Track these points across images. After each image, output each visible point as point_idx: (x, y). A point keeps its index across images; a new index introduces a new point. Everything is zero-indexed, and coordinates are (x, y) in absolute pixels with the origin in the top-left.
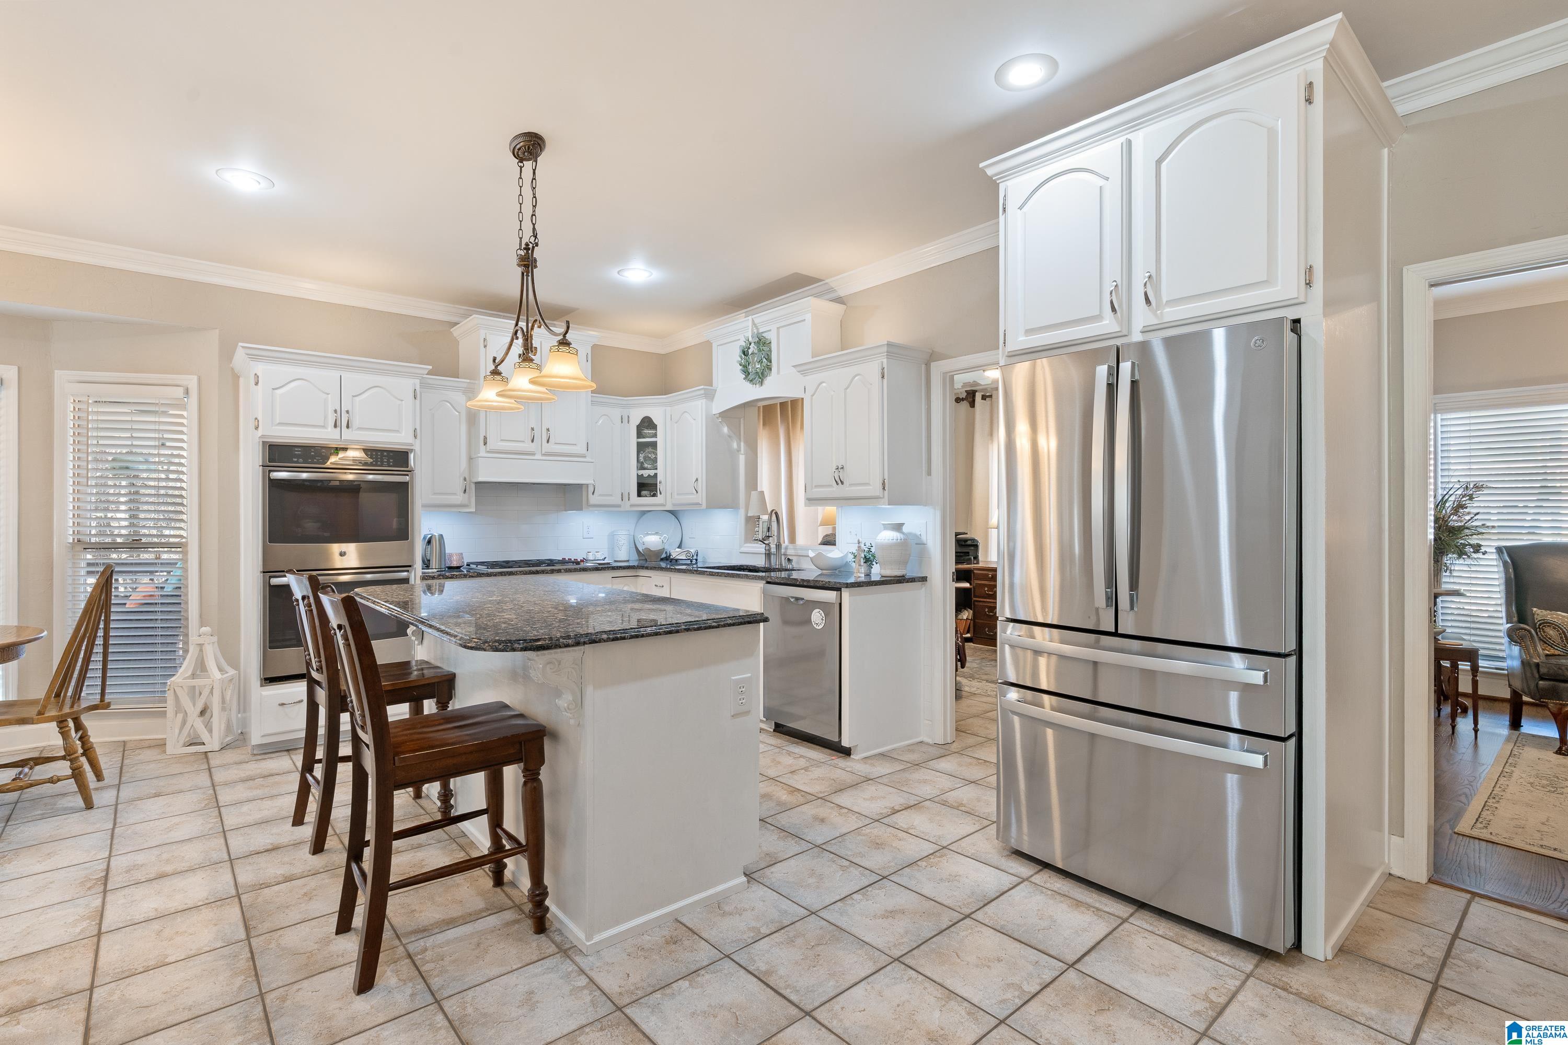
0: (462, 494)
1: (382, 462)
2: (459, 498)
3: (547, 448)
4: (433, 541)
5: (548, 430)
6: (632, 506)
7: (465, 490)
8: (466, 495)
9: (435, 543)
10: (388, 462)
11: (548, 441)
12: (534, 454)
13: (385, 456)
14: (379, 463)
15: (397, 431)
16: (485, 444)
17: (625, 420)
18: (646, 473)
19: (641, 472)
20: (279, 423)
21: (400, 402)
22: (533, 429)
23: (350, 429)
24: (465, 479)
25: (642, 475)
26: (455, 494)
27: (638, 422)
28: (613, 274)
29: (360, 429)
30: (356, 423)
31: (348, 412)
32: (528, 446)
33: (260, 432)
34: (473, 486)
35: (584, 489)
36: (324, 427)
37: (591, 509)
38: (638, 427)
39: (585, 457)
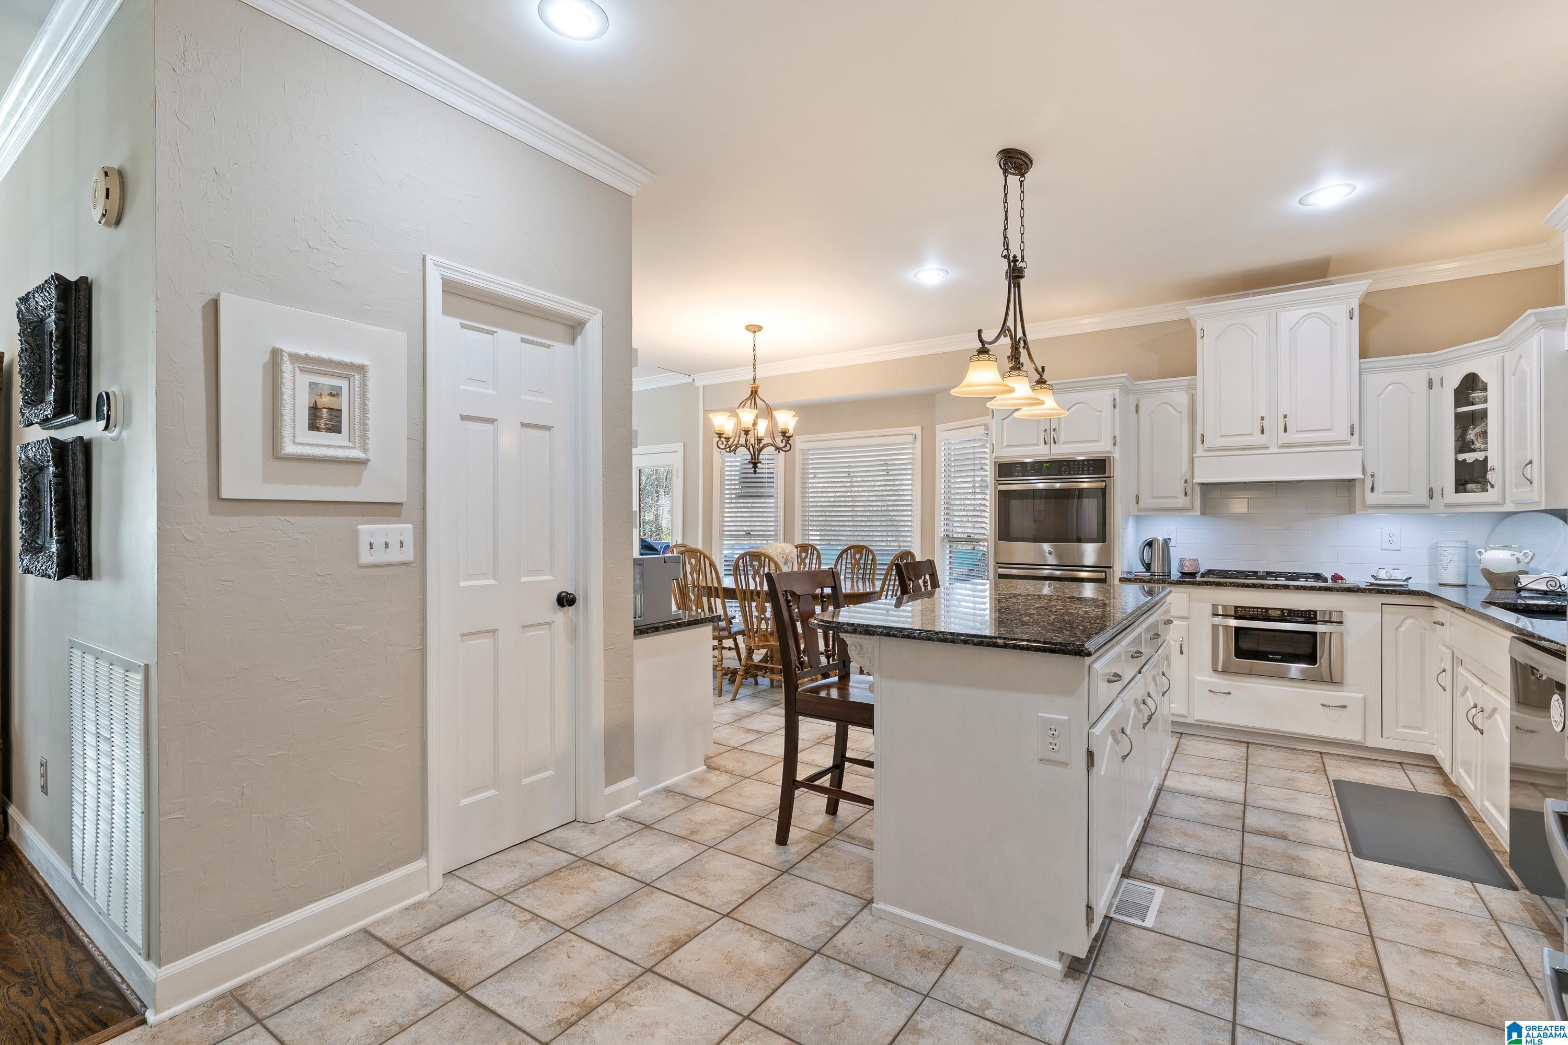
0: (1183, 497)
1: (1083, 470)
2: (1181, 501)
3: (1284, 438)
4: (1155, 546)
5: (1285, 417)
6: (1448, 506)
7: (1186, 493)
8: (1188, 498)
9: (1158, 548)
10: (1088, 470)
11: (1285, 431)
12: (1267, 448)
13: (1086, 465)
14: (1080, 472)
15: (1097, 441)
16: (1203, 442)
17: (1436, 384)
18: (1469, 457)
19: (1461, 457)
20: (1006, 446)
21: (1099, 413)
22: (1262, 419)
23: (1057, 444)
24: (1186, 482)
25: (1465, 460)
26: (1175, 497)
27: (1456, 383)
28: (1293, 205)
29: (1065, 443)
30: (1063, 438)
31: (1054, 430)
32: (1258, 439)
33: (994, 455)
34: (1198, 489)
35: (1358, 485)
36: (1037, 445)
37: (1369, 511)
38: (1457, 391)
39: (1349, 444)
